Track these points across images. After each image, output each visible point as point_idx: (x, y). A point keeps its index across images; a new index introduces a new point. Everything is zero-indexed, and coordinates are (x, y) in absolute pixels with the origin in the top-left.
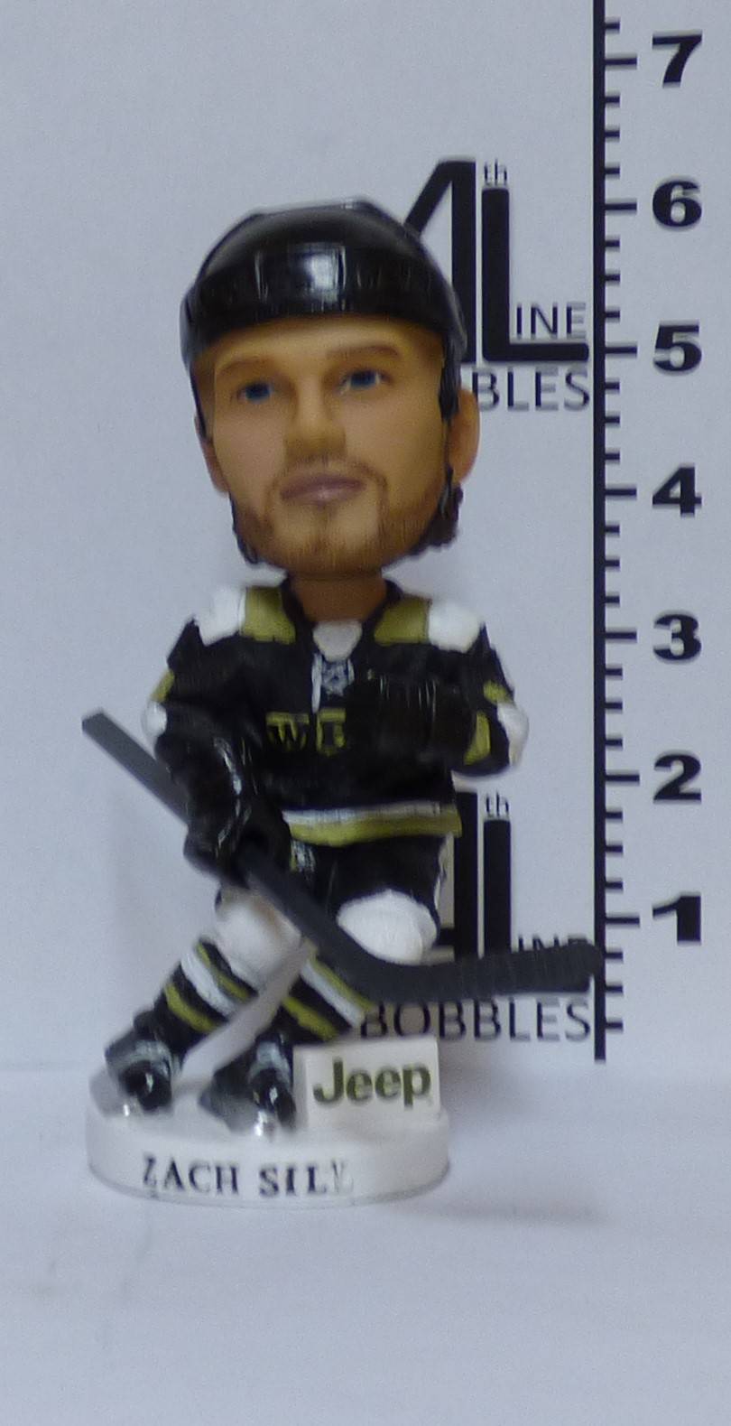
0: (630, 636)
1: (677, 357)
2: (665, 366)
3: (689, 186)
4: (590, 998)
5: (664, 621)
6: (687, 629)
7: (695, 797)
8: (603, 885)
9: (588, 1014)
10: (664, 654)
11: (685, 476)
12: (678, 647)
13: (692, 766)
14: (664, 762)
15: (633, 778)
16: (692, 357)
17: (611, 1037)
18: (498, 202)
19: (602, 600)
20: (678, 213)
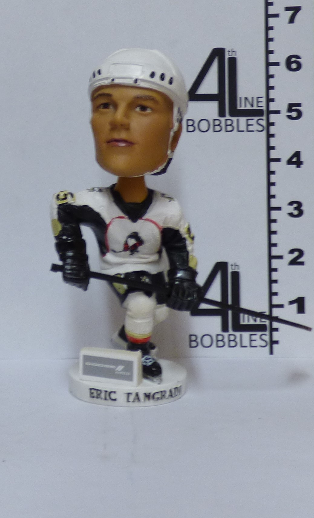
0: (279, 209)
1: (294, 114)
2: (290, 117)
3: (298, 57)
4: (268, 333)
5: (291, 204)
6: (299, 206)
7: (302, 263)
8: (272, 294)
9: (267, 338)
10: (291, 215)
11: (297, 154)
12: (296, 212)
13: (301, 253)
14: (292, 251)
15: (280, 257)
16: (300, 114)
17: (275, 346)
18: (233, 61)
19: (270, 197)
20: (294, 66)
